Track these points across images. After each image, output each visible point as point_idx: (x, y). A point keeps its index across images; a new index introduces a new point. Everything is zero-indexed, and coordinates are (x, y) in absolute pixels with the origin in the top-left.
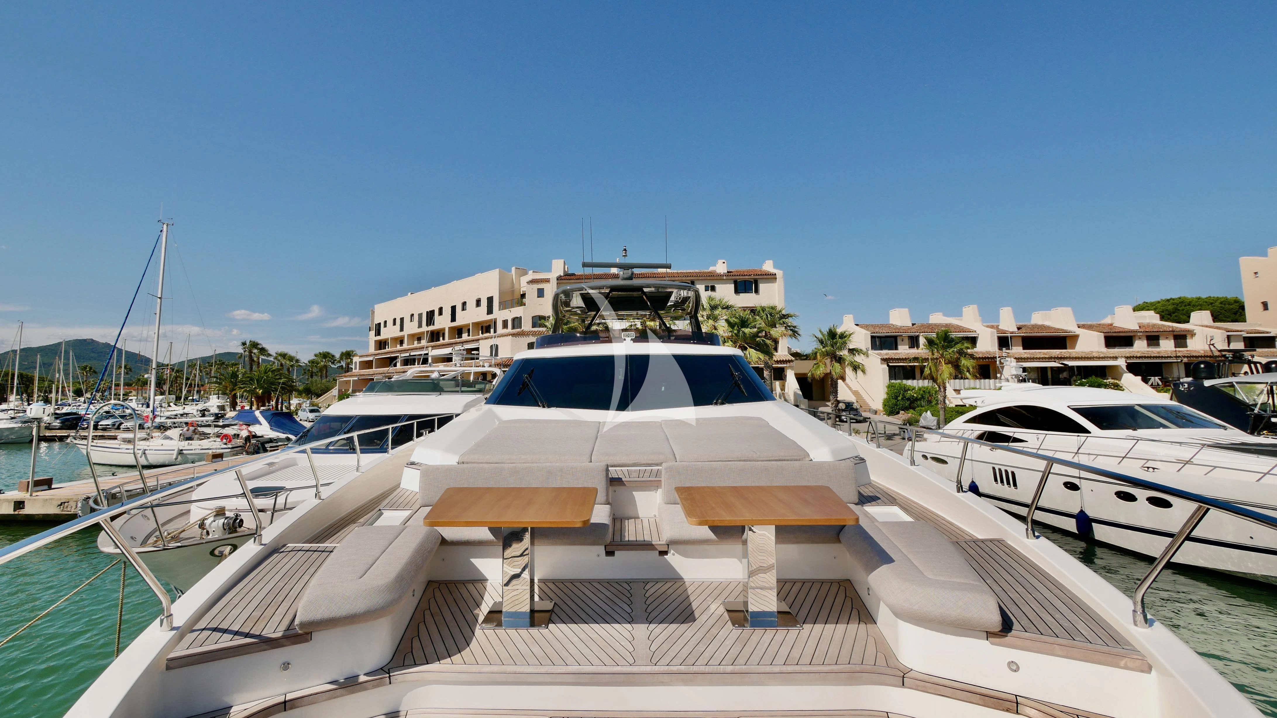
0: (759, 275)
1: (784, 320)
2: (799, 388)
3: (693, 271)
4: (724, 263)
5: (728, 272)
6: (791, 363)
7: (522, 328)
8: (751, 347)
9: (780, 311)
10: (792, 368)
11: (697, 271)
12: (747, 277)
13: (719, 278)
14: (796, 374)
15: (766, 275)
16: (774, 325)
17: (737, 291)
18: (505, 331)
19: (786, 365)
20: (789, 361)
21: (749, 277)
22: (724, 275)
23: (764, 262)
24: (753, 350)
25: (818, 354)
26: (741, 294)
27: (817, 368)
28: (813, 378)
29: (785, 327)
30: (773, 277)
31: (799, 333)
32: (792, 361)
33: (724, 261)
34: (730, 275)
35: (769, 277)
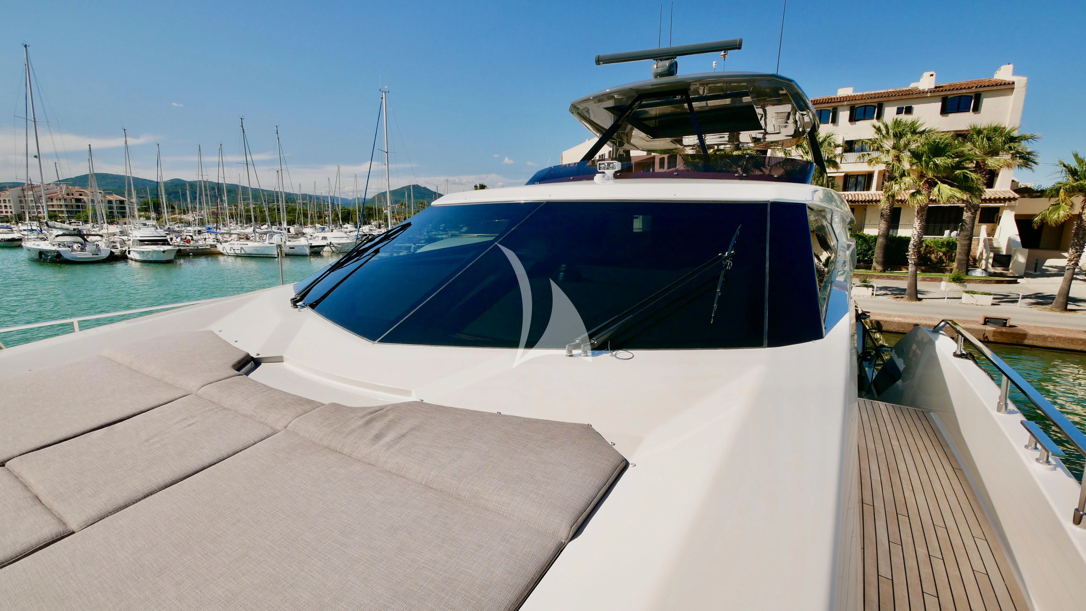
0: (984, 86)
1: (1012, 144)
2: (1018, 233)
3: (886, 91)
4: (932, 75)
5: (936, 87)
6: (1013, 202)
7: (677, 167)
8: (944, 182)
9: (1009, 132)
10: (1011, 208)
11: (891, 90)
12: (964, 91)
13: (921, 96)
14: (1016, 216)
15: (996, 85)
16: (994, 153)
17: (944, 111)
18: (662, 170)
19: (1003, 204)
20: (1010, 199)
21: (968, 91)
22: (931, 91)
23: (998, 67)
24: (946, 186)
25: (1062, 190)
26: (950, 115)
27: (1054, 211)
28: (1043, 223)
29: (1013, 154)
30: (1008, 87)
31: (1037, 161)
32: (1014, 199)
33: (932, 73)
34: (938, 91)
35: (1002, 87)
